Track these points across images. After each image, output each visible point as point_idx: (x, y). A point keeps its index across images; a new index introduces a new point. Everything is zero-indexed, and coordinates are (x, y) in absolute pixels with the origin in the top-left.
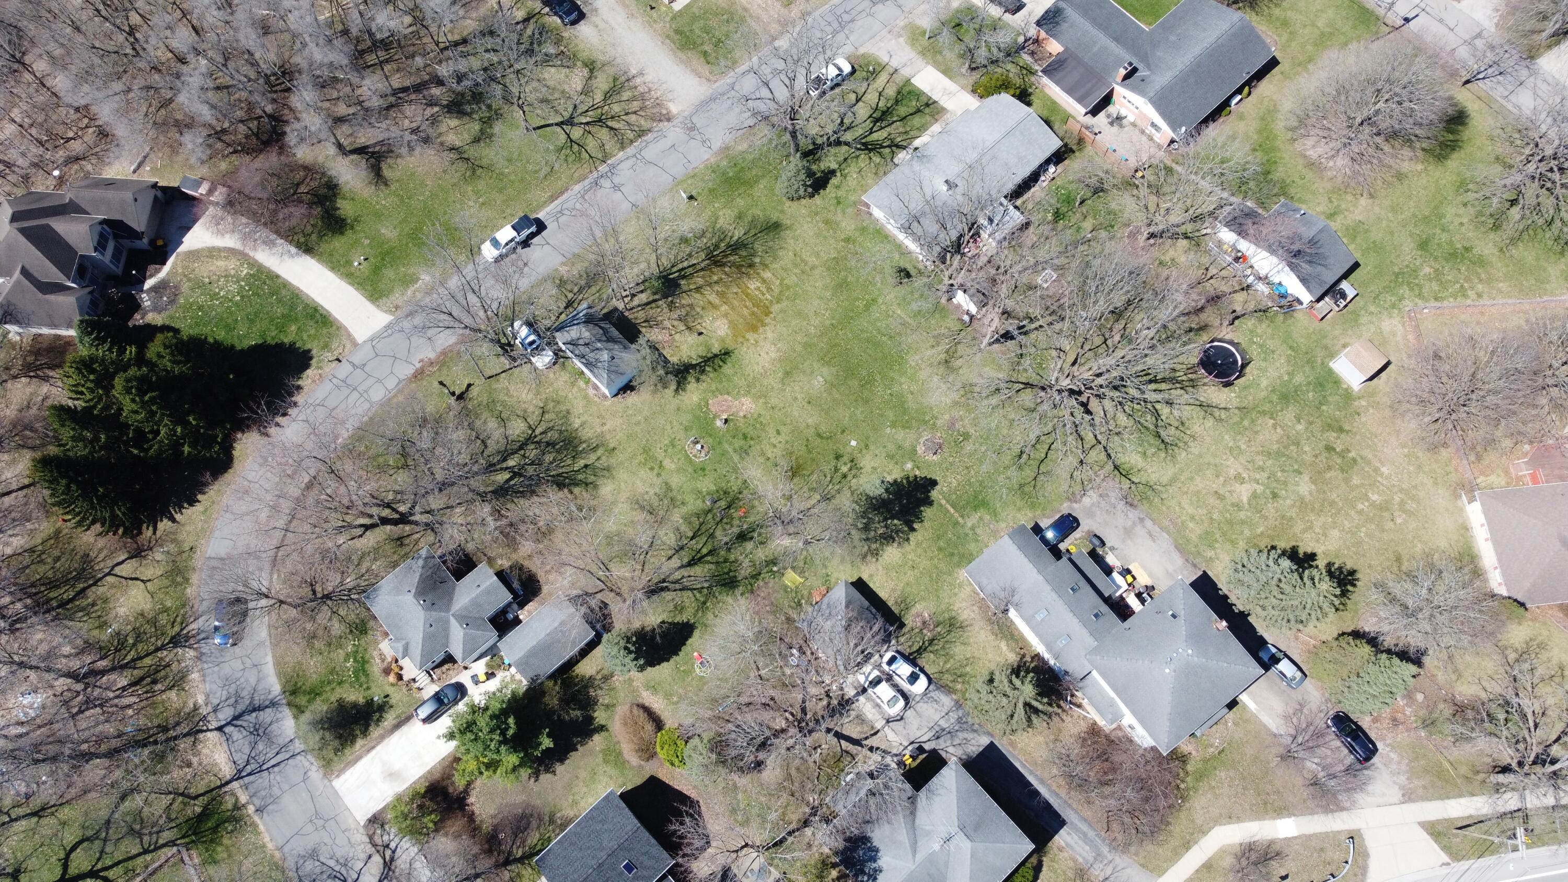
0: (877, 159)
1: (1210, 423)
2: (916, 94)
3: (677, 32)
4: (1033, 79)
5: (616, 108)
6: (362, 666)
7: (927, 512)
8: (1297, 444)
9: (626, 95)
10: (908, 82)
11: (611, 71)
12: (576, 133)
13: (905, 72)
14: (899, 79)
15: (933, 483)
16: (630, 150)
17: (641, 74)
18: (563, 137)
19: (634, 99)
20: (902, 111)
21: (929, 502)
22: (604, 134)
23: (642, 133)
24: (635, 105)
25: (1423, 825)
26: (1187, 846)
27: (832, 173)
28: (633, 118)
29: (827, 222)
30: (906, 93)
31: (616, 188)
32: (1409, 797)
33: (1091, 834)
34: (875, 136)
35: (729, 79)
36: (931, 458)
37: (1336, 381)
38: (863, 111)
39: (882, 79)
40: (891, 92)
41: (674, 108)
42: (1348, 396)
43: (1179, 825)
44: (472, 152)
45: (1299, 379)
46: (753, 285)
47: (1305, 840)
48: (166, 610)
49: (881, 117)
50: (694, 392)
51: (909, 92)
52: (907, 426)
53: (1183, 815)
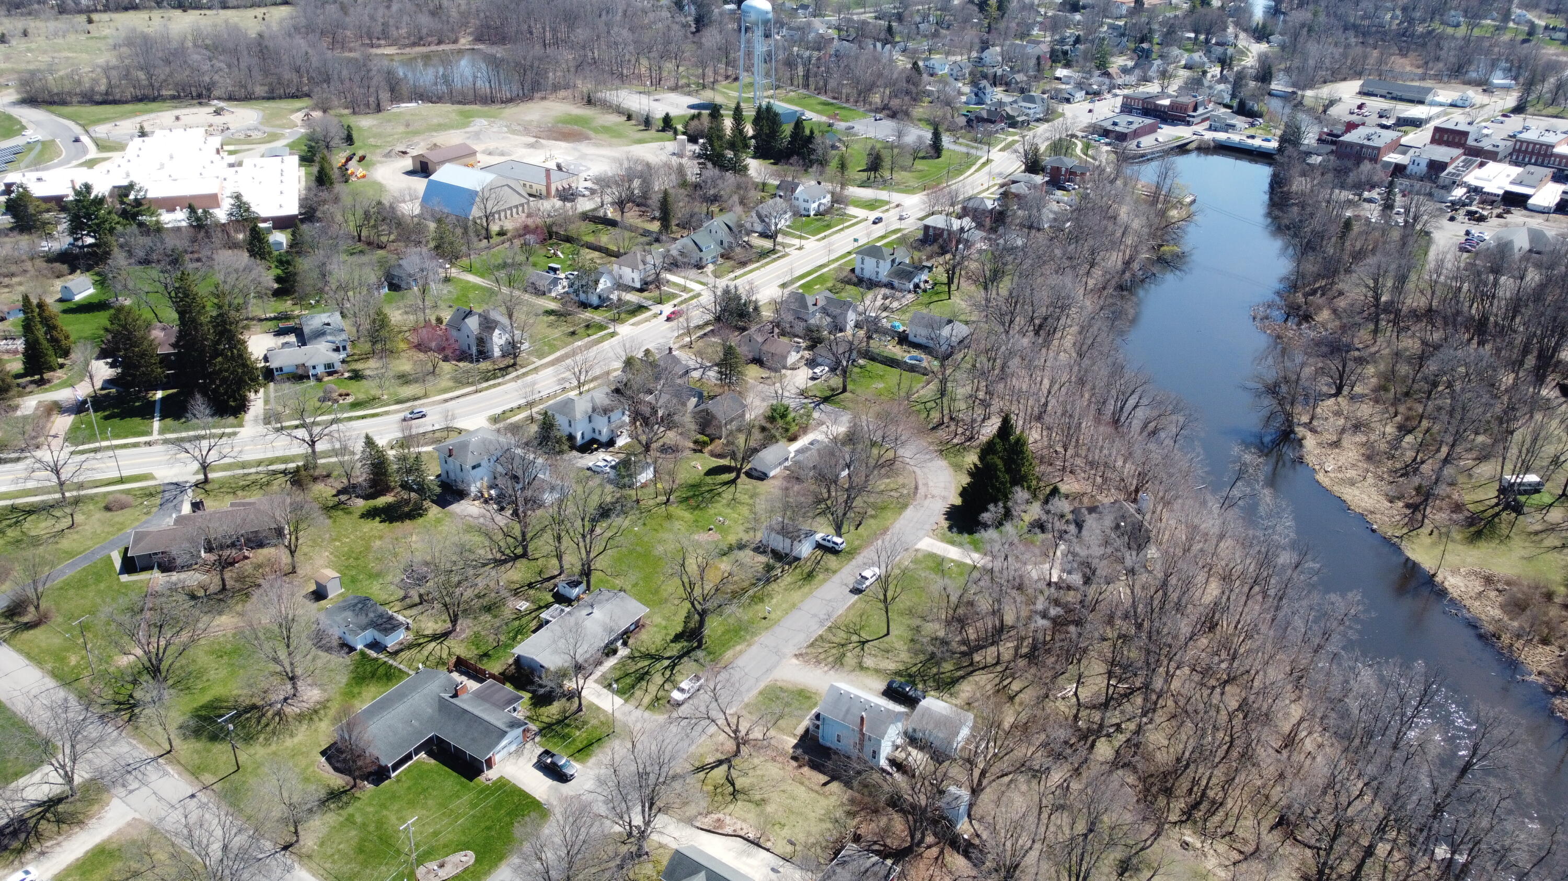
0: (643, 649)
2: (620, 692)
3: (809, 698)
4: (528, 714)
5: (834, 651)
9: (830, 659)
10: (626, 701)
11: (846, 669)
12: (855, 638)
13: (630, 707)
14: (633, 702)
16: (815, 636)
17: (826, 672)
18: (863, 635)
19: (825, 659)
20: (628, 680)
22: (837, 640)
23: (812, 645)
24: (822, 656)
27: (672, 641)
28: (820, 650)
30: (626, 692)
31: (815, 615)
34: (646, 663)
35: (762, 685)
38: (658, 679)
39: (647, 700)
40: (638, 693)
41: (794, 661)
44: (918, 622)
49: (643, 676)
51: (625, 693)
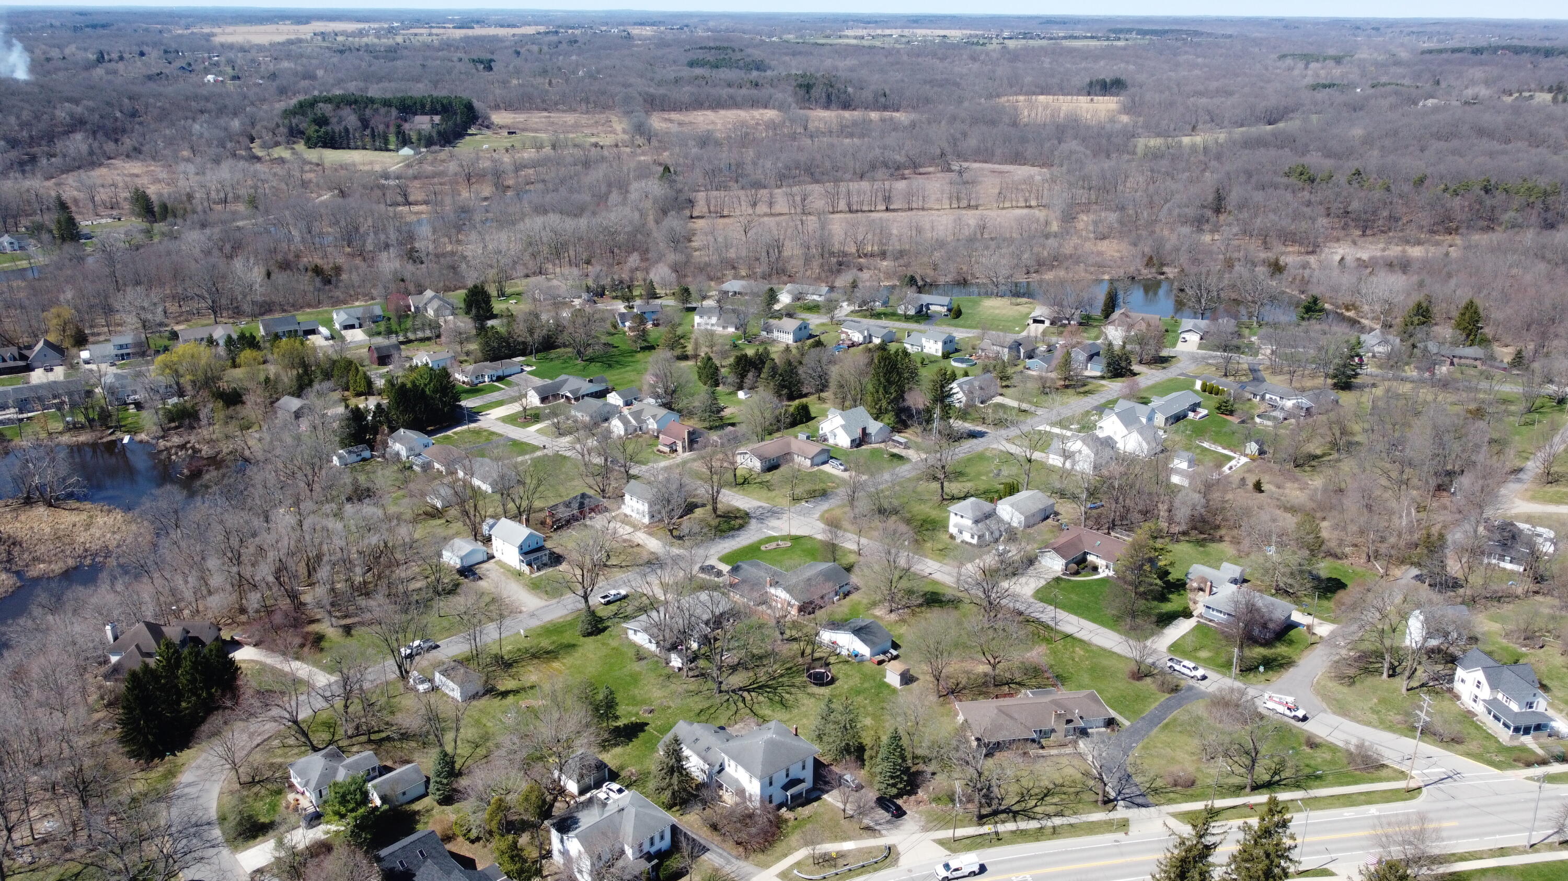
1: (813, 700)
3: (532, 583)
5: (492, 609)
6: (273, 807)
7: (641, 735)
8: (864, 707)
9: (499, 604)
11: (492, 596)
14: (652, 598)
15: (647, 724)
16: (496, 623)
17: (509, 597)
19: (502, 605)
21: (644, 731)
22: (482, 617)
23: (504, 617)
24: (503, 608)
25: (934, 841)
26: (786, 856)
27: (609, 627)
28: (500, 612)
29: (603, 644)
32: (925, 829)
33: (725, 854)
34: (635, 615)
35: (557, 601)
36: (646, 715)
37: (888, 686)
38: (631, 608)
39: (643, 598)
40: (647, 601)
41: (524, 609)
42: (894, 691)
43: (780, 847)
45: (866, 685)
46: (556, 665)
47: (860, 850)
48: (156, 789)
49: (640, 609)
50: (511, 699)
52: (636, 705)
53: (784, 844)
